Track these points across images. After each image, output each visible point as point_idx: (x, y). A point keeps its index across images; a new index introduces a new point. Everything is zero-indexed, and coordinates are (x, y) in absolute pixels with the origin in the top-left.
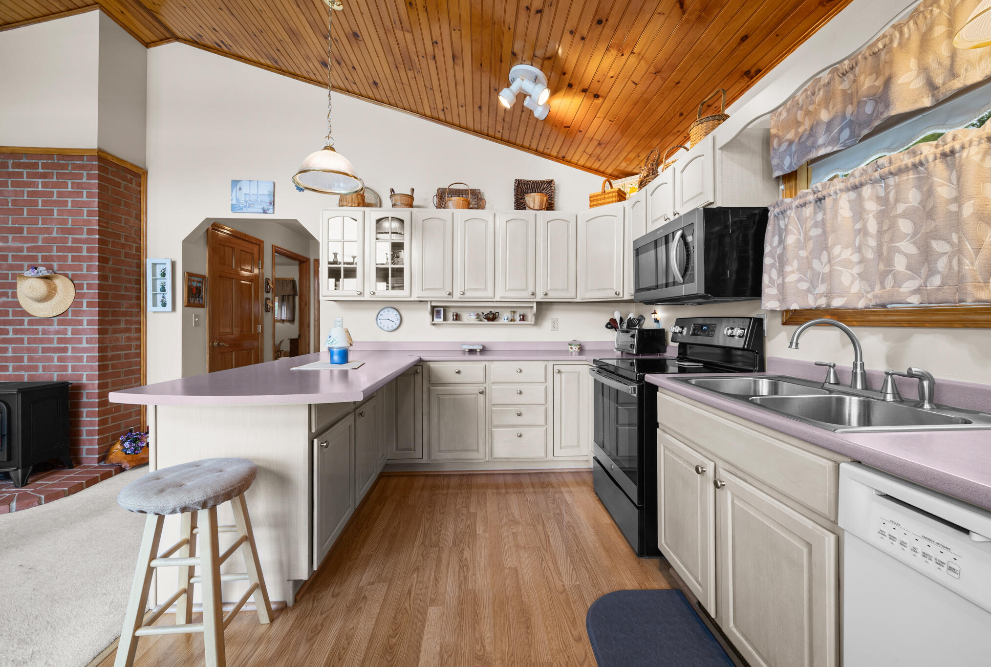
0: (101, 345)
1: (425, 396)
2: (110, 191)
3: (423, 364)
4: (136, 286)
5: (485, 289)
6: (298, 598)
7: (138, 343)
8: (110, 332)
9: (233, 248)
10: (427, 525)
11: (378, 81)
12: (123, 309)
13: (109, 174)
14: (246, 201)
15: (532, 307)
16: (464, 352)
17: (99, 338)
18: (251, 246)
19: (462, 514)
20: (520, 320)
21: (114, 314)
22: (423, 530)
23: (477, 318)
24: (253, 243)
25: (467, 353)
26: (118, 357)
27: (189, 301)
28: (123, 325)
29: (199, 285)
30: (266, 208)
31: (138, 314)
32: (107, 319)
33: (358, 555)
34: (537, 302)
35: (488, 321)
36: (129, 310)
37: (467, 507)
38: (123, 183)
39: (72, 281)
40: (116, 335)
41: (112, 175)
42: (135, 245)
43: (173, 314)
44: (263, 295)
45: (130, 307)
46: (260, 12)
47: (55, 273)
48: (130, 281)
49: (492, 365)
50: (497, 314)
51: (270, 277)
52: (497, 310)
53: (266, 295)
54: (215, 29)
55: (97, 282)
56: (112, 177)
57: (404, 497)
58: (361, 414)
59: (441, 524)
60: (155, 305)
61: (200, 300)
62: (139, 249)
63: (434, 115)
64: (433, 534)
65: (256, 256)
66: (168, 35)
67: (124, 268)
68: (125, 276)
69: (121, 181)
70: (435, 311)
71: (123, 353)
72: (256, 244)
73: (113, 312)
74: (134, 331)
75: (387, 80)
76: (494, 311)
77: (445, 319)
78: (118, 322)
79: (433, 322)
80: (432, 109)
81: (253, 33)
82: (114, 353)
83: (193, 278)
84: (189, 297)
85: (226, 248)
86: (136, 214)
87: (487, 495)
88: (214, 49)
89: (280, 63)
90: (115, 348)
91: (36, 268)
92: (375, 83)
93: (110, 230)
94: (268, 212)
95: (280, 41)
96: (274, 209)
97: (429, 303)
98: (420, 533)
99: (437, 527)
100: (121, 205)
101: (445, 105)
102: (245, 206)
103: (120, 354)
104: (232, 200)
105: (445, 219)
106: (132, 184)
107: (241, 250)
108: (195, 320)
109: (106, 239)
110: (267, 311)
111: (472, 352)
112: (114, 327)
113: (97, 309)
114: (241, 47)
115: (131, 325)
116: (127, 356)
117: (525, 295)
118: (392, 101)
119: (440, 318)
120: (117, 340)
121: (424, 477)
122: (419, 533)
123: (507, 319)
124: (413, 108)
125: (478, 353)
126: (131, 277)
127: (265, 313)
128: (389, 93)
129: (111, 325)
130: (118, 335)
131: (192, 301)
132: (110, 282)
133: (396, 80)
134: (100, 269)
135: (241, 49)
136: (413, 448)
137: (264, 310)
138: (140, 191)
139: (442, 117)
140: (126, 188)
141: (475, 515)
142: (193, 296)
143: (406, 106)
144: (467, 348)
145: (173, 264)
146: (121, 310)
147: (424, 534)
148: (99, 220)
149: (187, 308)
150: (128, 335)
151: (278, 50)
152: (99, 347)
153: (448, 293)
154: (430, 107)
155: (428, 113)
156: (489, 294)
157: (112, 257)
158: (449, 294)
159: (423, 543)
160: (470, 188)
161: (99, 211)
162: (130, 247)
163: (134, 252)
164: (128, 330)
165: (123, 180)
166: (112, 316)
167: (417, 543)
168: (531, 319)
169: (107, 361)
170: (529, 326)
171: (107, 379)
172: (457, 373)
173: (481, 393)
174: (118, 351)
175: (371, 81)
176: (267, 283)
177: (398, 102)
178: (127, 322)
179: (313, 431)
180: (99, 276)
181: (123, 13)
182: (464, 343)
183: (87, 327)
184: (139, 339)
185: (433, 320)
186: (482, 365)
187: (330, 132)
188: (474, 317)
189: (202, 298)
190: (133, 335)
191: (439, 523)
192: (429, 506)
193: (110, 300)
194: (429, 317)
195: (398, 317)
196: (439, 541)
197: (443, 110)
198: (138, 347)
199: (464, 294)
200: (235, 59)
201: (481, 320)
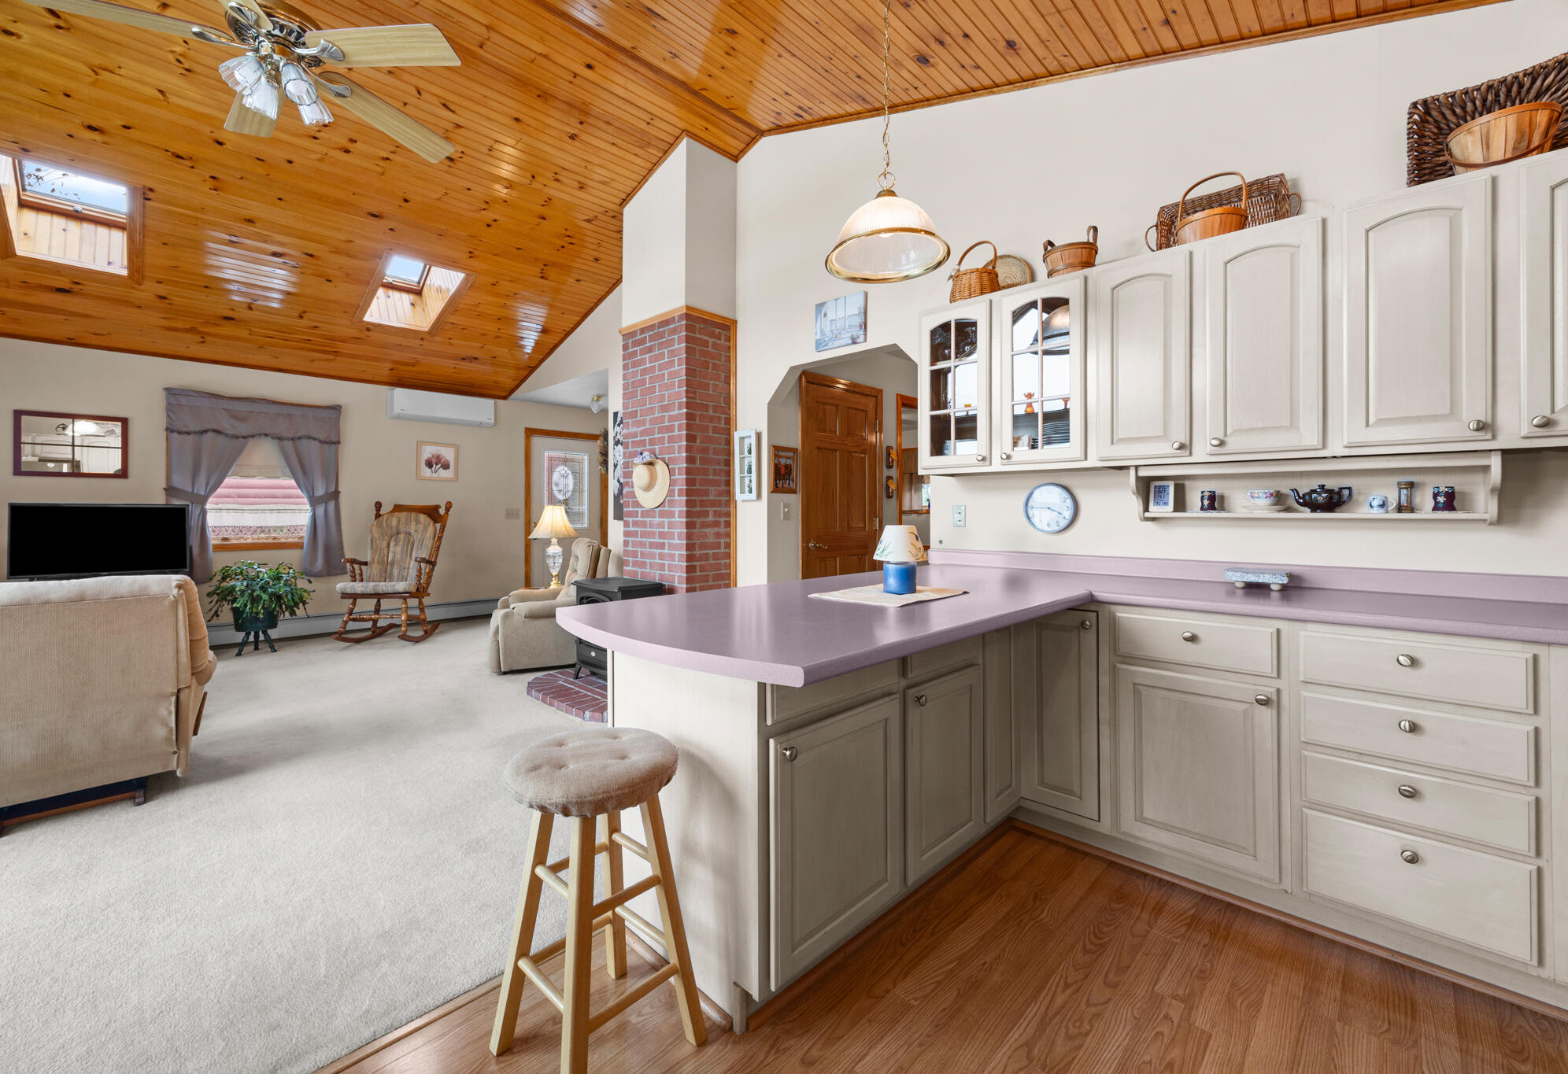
0: (689, 542)
1: (1105, 681)
2: (698, 353)
3: (1099, 609)
4: (725, 468)
5: (1293, 425)
6: (753, 1025)
7: (728, 540)
8: (698, 526)
9: (837, 406)
10: (1060, 999)
11: (1013, 37)
12: (711, 498)
13: (697, 333)
14: (832, 331)
15: (1486, 469)
16: (1230, 588)
17: (687, 532)
18: (863, 400)
19: (1166, 1017)
20: (1435, 508)
21: (703, 503)
22: (1043, 1009)
23: (1276, 504)
24: (867, 395)
25: (1240, 592)
26: (706, 557)
27: (776, 485)
28: (711, 518)
29: (789, 462)
30: (855, 336)
31: (728, 502)
32: (695, 509)
33: (888, 991)
34: (1505, 452)
35: (1314, 510)
36: (717, 498)
37: (1189, 1002)
38: (711, 340)
39: (668, 466)
40: (704, 530)
41: (700, 334)
42: (723, 416)
43: (758, 503)
44: (881, 472)
45: (719, 495)
46: (816, 25)
47: (657, 458)
48: (718, 462)
49: (1302, 633)
50: (1346, 492)
51: (894, 445)
52: (1345, 482)
53: (886, 472)
54: (787, 93)
55: (685, 465)
56: (699, 336)
57: (1035, 897)
58: (919, 699)
59: (1097, 1015)
60: (742, 492)
61: (791, 482)
62: (728, 421)
63: (1148, 49)
64: (1062, 1033)
65: (871, 414)
66: (753, 134)
67: (713, 446)
68: (714, 457)
69: (708, 338)
70: (1148, 488)
71: (711, 552)
72: (872, 396)
73: (701, 501)
74: (723, 525)
75: (1027, 22)
76: (1332, 484)
77: (1180, 505)
78: (706, 514)
79: (1147, 515)
80: (1140, 34)
81: (823, 68)
82: (702, 552)
83: (781, 453)
84: (776, 479)
85: (827, 407)
86: (726, 376)
87: (1267, 996)
88: (798, 125)
89: (868, 98)
90: (703, 546)
91: (641, 454)
92: (1011, 45)
93: (698, 401)
94: (858, 341)
95: (855, 58)
96: (865, 335)
97: (1132, 471)
98: (1035, 1011)
99: (1081, 1020)
100: (708, 369)
101: (1167, 6)
102: (831, 340)
103: (708, 554)
104: (816, 334)
105: (1170, 273)
106: (720, 339)
107: (849, 408)
108: (784, 511)
109: (693, 412)
110: (889, 497)
111: (1255, 589)
112: (703, 519)
113: (685, 498)
114: (821, 102)
115: (720, 517)
116: (716, 557)
117: (1453, 432)
118: (1053, 66)
119: (1166, 504)
120: (705, 536)
121: (1105, 865)
122: (1032, 1010)
123: (1383, 505)
124: (1099, 56)
125: (1275, 595)
126: (720, 457)
127: (885, 499)
128: (1041, 52)
129: (699, 517)
130: (707, 530)
131: (780, 484)
132: (698, 465)
133: (1044, 13)
134: (688, 449)
135: (821, 105)
136: (1076, 789)
137: (884, 495)
138: (729, 347)
139: (1170, 42)
140: (715, 346)
141: (1206, 1039)
142: (782, 477)
143: (1083, 60)
144: (1239, 578)
145: (759, 436)
146: (710, 498)
147: (1043, 1019)
148: (686, 390)
149: (773, 494)
150: (716, 530)
151: (859, 77)
152: (687, 544)
153: (1176, 445)
154: (1133, 32)
155: (1133, 49)
156: (1307, 437)
157: (699, 434)
158: (1182, 447)
159: (1029, 1045)
160: (1250, 178)
161: (687, 379)
162: (719, 418)
163: (723, 425)
164: (716, 524)
165: (711, 337)
166: (701, 507)
167: (1016, 1036)
168: (1486, 504)
169: (695, 561)
170: (1482, 525)
171: (695, 583)
172: (1186, 639)
173: (1266, 703)
174: (707, 549)
175: (1002, 44)
176: (889, 454)
177: (1064, 60)
178: (716, 514)
179: (769, 722)
180: (687, 457)
181: (707, 129)
182: (1235, 567)
183: (678, 519)
184: (728, 535)
185: (1146, 509)
186: (1269, 627)
187: (888, 164)
188: (1264, 502)
189: (793, 481)
190: (722, 530)
191: (1093, 1010)
192: (1084, 947)
193: (698, 487)
194: (1136, 504)
195: (1069, 502)
196: (1071, 1063)
197: (1167, 22)
198: (728, 545)
199: (1222, 443)
200: (821, 125)
201: (1288, 510)
